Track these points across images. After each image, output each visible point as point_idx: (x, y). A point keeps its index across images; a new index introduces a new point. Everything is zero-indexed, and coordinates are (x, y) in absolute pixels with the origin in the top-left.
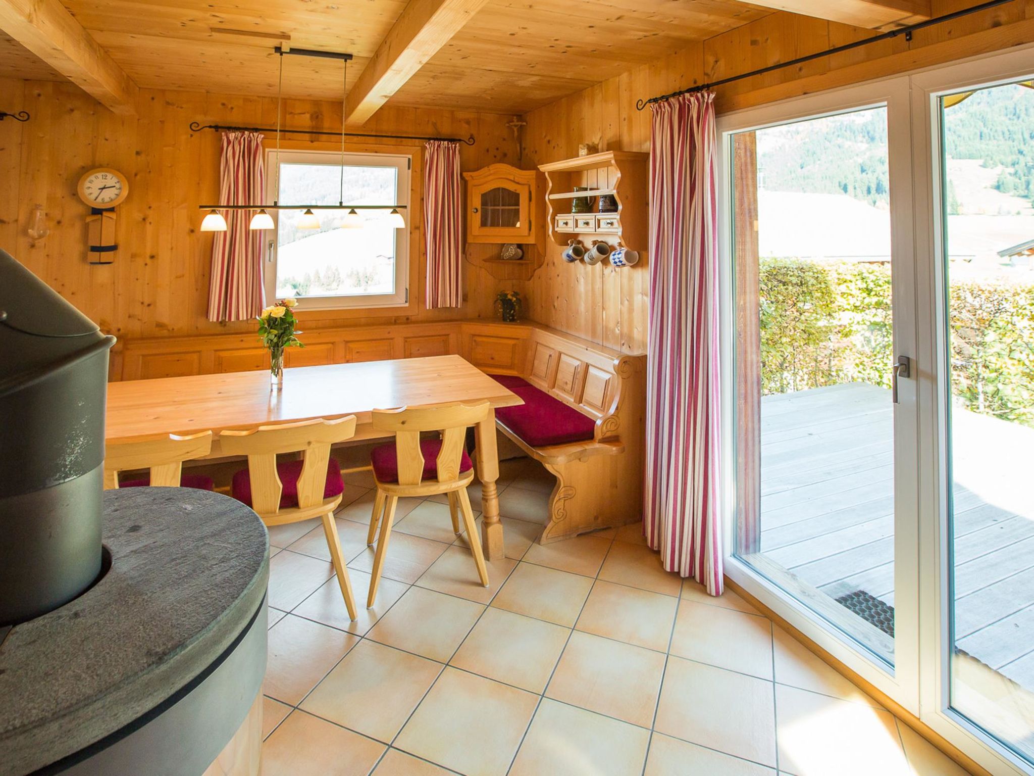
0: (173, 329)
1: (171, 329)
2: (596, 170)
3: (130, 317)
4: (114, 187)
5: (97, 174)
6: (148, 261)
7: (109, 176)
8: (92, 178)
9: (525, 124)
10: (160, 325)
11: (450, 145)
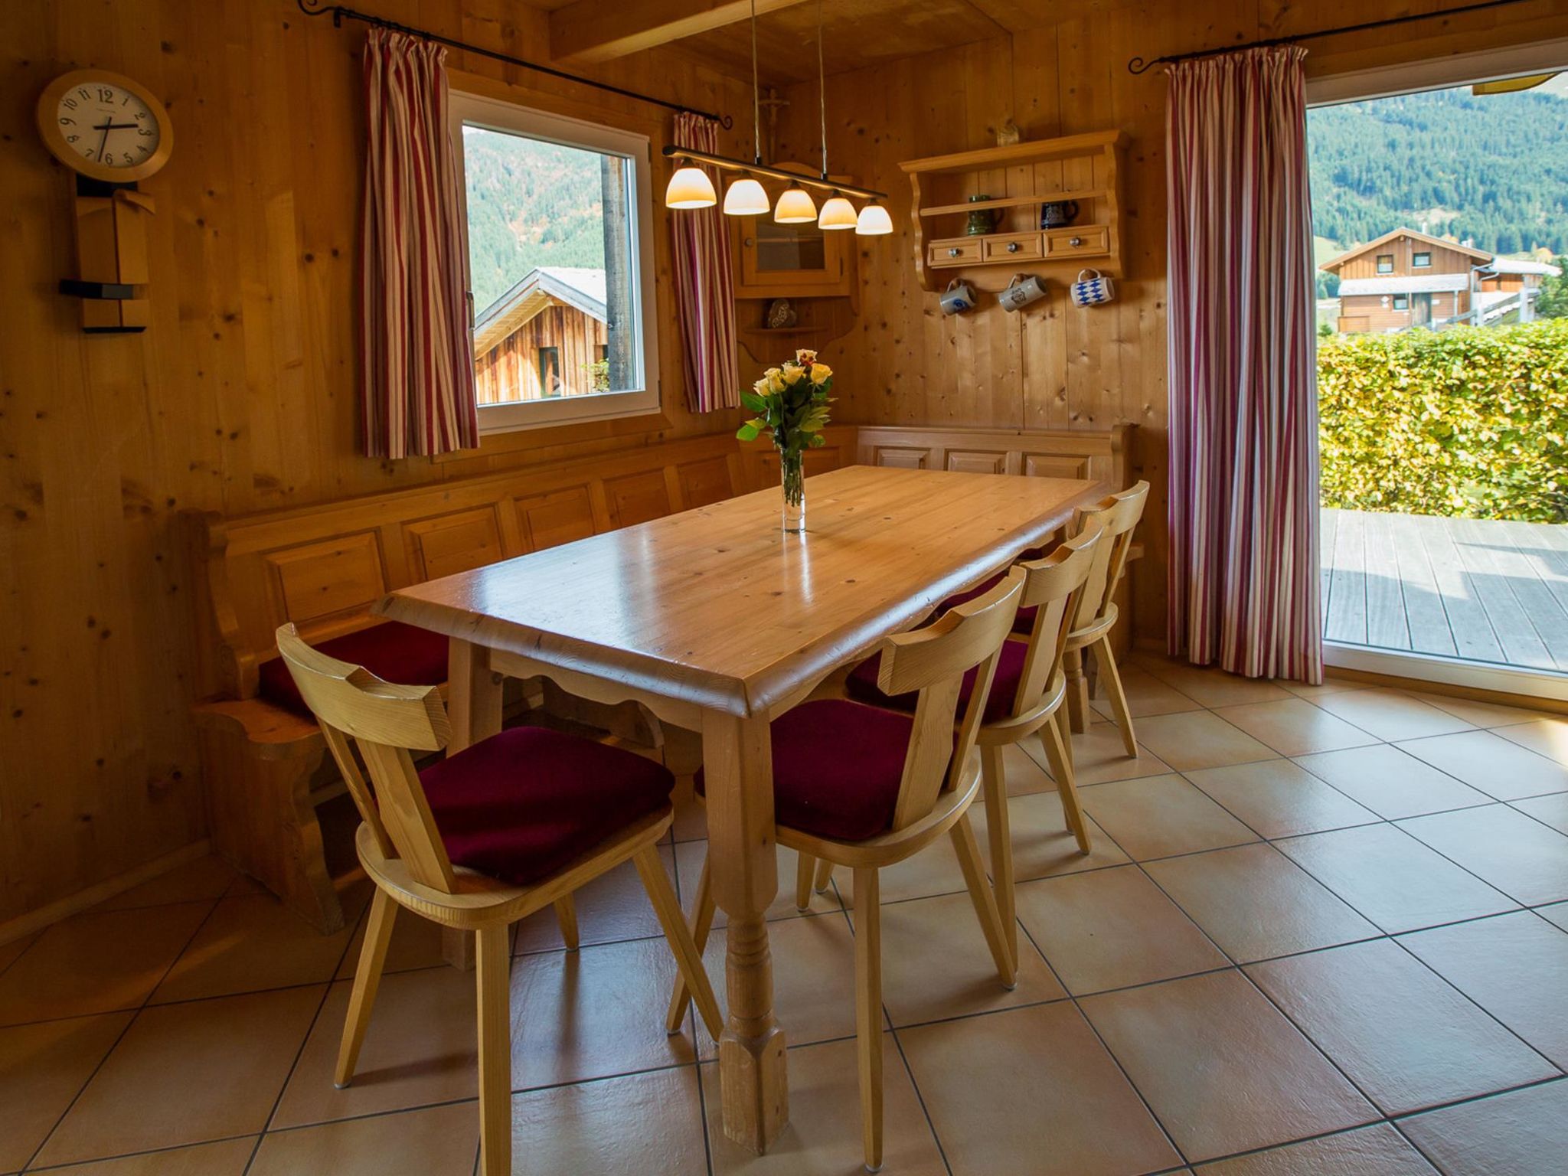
0: (291, 489)
1: (287, 489)
2: (1060, 162)
3: (192, 467)
4: (135, 126)
5: (86, 86)
6: (219, 325)
7: (119, 96)
8: (73, 94)
9: (788, 103)
10: (265, 482)
11: (709, 125)
